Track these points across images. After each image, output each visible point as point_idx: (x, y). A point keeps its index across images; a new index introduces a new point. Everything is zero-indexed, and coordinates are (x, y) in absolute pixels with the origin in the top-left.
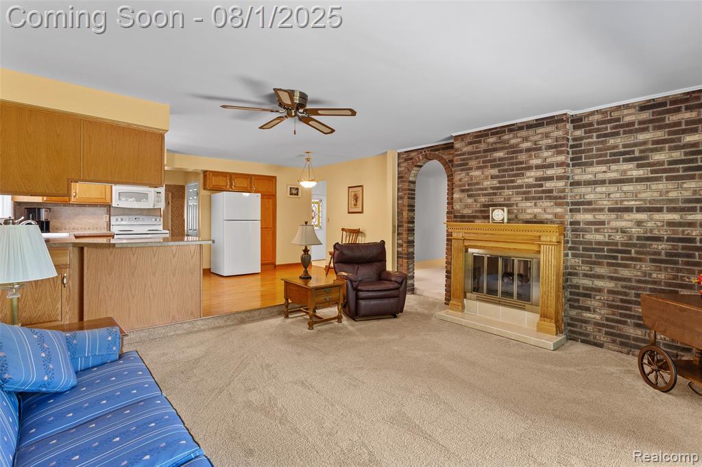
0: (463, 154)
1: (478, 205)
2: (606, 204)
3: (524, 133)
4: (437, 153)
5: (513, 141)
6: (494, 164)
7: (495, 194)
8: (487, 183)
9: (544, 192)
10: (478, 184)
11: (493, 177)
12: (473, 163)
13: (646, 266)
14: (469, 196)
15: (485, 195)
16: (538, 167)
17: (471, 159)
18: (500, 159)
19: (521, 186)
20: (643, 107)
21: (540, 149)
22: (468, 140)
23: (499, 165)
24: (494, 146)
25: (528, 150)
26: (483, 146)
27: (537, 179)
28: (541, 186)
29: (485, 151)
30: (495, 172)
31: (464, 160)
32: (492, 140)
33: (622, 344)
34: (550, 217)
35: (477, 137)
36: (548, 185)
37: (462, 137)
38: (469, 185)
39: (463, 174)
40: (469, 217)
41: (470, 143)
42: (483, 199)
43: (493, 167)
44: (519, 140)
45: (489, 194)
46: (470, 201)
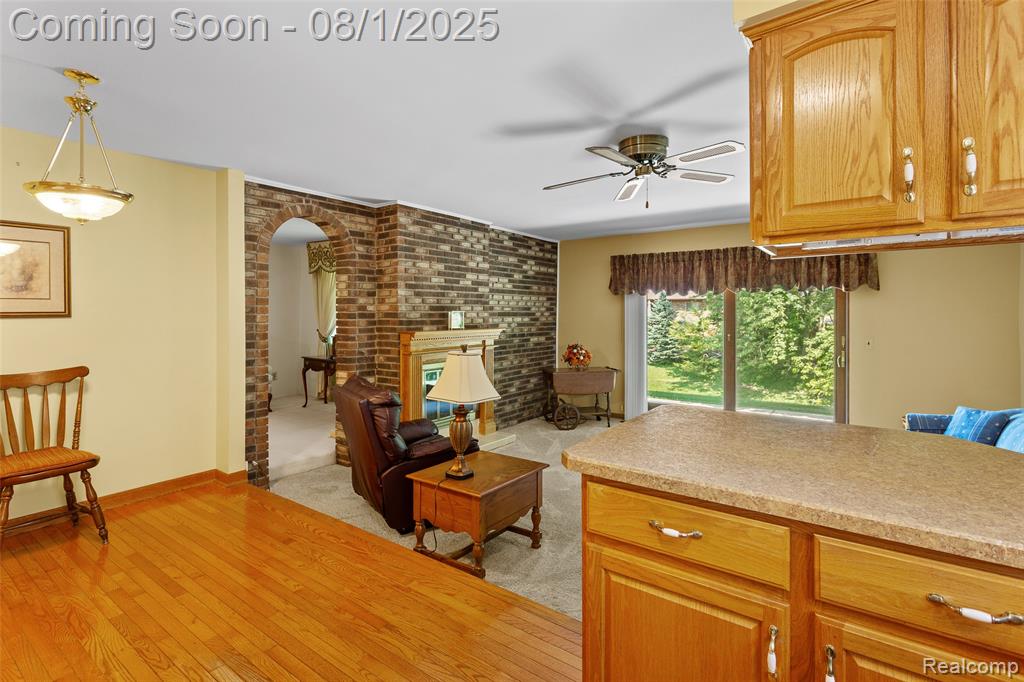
0: (409, 235)
1: (427, 307)
2: (497, 309)
3: (464, 231)
4: (330, 212)
5: (457, 237)
6: (442, 257)
7: (443, 295)
8: (436, 280)
9: (478, 296)
10: (426, 279)
11: (440, 274)
12: (420, 251)
13: (511, 357)
14: (417, 294)
15: (434, 295)
16: (472, 270)
17: (418, 244)
18: (445, 254)
19: (462, 289)
20: (513, 237)
21: (474, 252)
22: (416, 217)
23: (445, 261)
24: (441, 236)
25: (466, 251)
26: (430, 232)
27: (473, 283)
28: (476, 290)
29: (432, 239)
30: (441, 267)
31: (410, 243)
32: (439, 227)
33: (506, 420)
34: (481, 321)
35: (423, 217)
36: (482, 290)
37: (409, 210)
38: (416, 279)
39: (410, 263)
40: (417, 322)
41: (416, 223)
42: (431, 300)
43: (440, 261)
44: (461, 237)
45: (437, 295)
46: (418, 300)
